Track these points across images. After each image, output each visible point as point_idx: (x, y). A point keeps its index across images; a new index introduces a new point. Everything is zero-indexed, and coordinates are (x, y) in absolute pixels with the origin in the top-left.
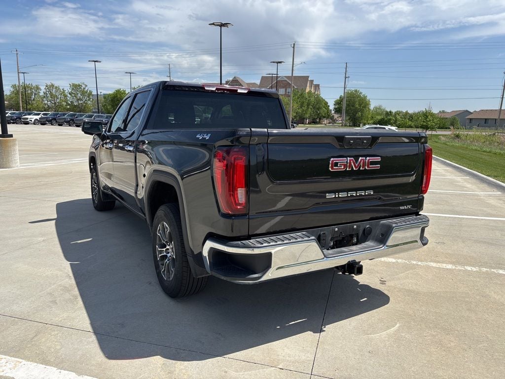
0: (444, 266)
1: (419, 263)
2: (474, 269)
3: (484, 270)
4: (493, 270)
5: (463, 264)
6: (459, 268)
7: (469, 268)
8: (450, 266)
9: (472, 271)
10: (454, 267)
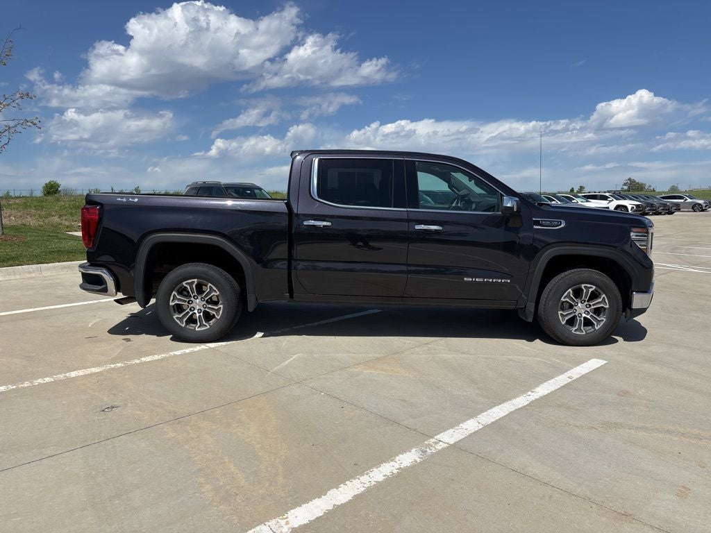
0: (81, 373)
1: (113, 366)
2: (40, 381)
3: (26, 384)
4: (14, 387)
5: (56, 382)
6: (61, 376)
7: (47, 379)
8: (73, 374)
9: (43, 378)
10: (67, 375)
